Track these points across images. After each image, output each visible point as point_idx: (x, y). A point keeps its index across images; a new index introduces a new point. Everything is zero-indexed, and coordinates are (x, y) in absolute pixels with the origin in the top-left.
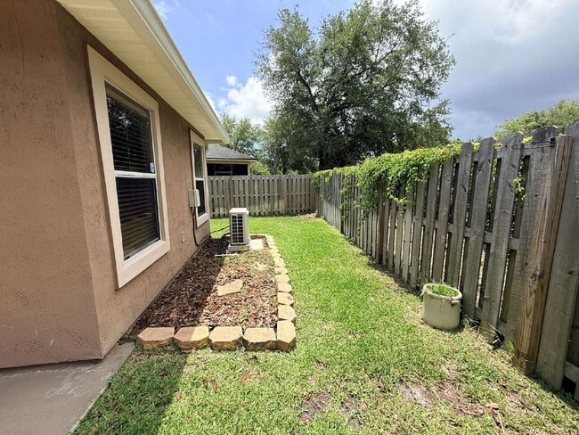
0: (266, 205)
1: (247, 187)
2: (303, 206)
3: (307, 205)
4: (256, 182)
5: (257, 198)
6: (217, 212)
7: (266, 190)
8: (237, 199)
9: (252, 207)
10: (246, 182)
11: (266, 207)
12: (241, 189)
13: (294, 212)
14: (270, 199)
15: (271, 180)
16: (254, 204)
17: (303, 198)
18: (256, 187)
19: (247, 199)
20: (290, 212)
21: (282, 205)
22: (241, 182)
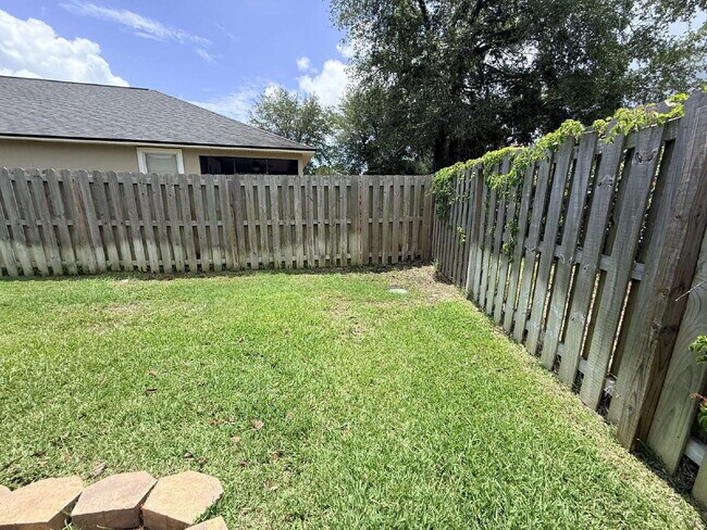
0: (321, 245)
1: (275, 203)
2: (405, 247)
3: (415, 246)
4: (297, 192)
5: (299, 230)
6: (205, 260)
7: (321, 211)
8: (251, 230)
9: (288, 250)
10: (274, 191)
11: (319, 248)
12: (263, 206)
13: (384, 261)
14: (331, 232)
15: (331, 189)
16: (293, 241)
17: (406, 231)
18: (297, 202)
19: (276, 231)
20: (375, 261)
21: (356, 246)
22: (261, 192)
